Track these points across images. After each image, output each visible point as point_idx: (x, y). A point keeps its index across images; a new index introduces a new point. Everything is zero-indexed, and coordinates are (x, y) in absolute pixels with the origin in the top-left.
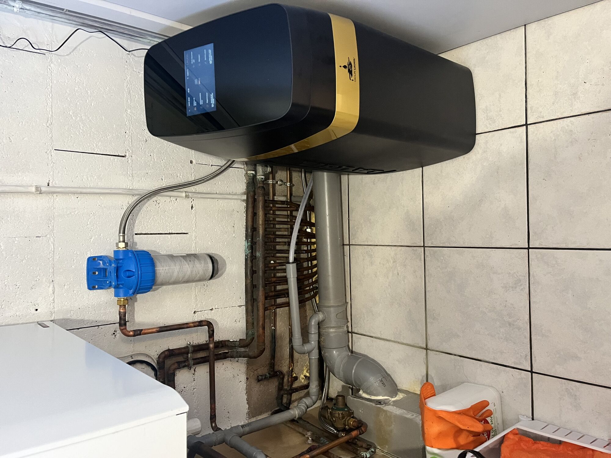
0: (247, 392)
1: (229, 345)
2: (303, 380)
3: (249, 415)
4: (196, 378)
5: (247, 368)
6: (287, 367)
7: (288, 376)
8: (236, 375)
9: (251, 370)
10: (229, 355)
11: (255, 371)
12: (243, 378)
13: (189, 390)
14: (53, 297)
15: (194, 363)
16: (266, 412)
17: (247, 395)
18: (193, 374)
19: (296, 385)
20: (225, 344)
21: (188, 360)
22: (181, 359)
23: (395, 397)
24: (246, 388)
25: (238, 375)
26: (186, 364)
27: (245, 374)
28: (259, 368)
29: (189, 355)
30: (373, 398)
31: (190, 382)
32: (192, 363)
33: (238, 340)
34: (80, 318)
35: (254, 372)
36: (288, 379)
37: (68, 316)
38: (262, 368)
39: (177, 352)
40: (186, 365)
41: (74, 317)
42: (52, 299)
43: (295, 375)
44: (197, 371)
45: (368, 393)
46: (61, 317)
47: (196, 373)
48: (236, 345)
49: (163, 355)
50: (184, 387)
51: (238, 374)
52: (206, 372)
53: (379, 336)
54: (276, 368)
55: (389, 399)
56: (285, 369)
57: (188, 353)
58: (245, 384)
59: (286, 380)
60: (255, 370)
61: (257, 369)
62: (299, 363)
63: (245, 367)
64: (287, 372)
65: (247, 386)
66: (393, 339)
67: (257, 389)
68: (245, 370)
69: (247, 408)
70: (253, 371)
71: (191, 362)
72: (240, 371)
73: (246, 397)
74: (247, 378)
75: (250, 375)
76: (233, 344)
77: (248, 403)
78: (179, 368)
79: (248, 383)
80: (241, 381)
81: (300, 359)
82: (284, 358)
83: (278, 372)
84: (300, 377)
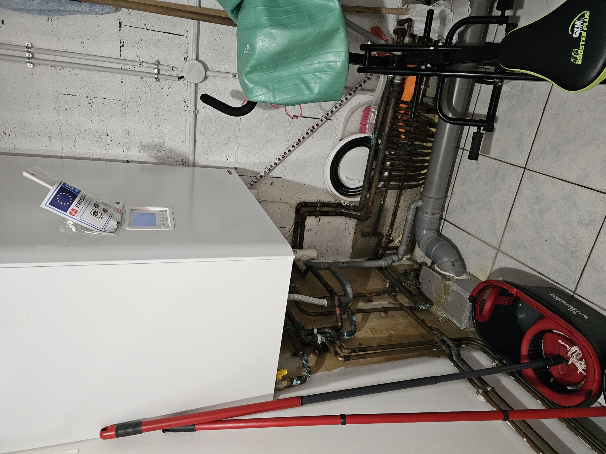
0: (353, 241)
1: (346, 207)
2: (398, 243)
3: (351, 256)
4: (319, 224)
5: (357, 226)
6: (387, 231)
7: (386, 238)
8: (347, 228)
9: (359, 227)
10: (345, 214)
12: (352, 231)
13: (313, 230)
14: (237, 153)
16: (365, 258)
18: (318, 221)
19: (391, 245)
20: (343, 207)
21: (316, 211)
22: (311, 209)
23: (459, 277)
27: (354, 229)
29: (317, 208)
30: (442, 272)
31: (315, 225)
32: (319, 214)
33: (353, 206)
34: (252, 170)
35: (361, 229)
36: (385, 240)
37: (245, 167)
39: (309, 204)
40: (314, 214)
41: (249, 168)
42: (236, 154)
43: (391, 238)
45: (439, 268)
46: (241, 167)
47: (320, 221)
48: (351, 209)
49: (300, 205)
50: (311, 228)
52: (327, 222)
53: (464, 229)
54: (378, 230)
55: (454, 276)
56: (385, 232)
57: (317, 207)
59: (384, 240)
62: (397, 231)
63: (356, 224)
64: (386, 235)
65: (354, 237)
66: (474, 235)
67: (360, 240)
68: (355, 226)
69: (351, 252)
73: (352, 244)
74: (355, 232)
75: (357, 231)
76: (349, 208)
77: (352, 249)
78: (310, 215)
79: (355, 235)
80: (350, 233)
81: (399, 228)
82: (386, 225)
83: (378, 234)
84: (396, 241)
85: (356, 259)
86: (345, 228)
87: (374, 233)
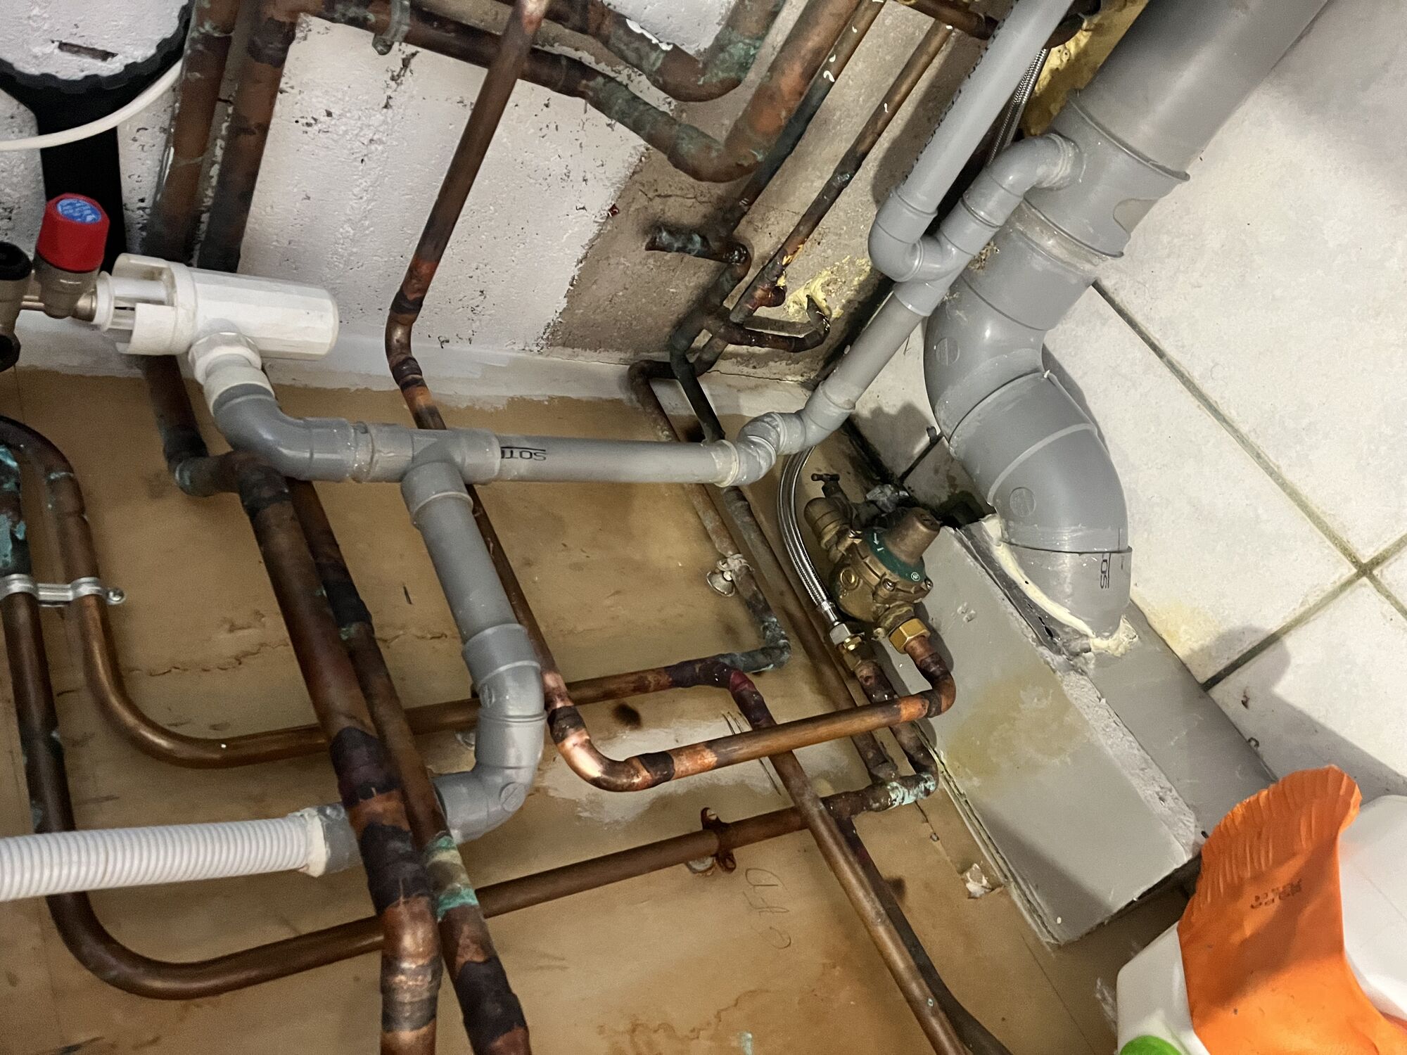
0: (585, 257)
1: (613, 40)
3: (554, 333)
4: (399, 99)
5: (634, 173)
6: (773, 240)
7: (758, 277)
8: (576, 175)
9: (643, 185)
10: (592, 89)
11: (658, 200)
12: (600, 198)
13: (346, 132)
15: (410, 32)
16: (619, 350)
17: (580, 265)
18: (393, 79)
20: (598, 28)
23: (1107, 638)
24: (592, 241)
25: (585, 180)
26: (371, 17)
27: (612, 190)
28: (677, 196)
30: (1033, 592)
31: (367, 102)
32: (405, 28)
33: (664, 47)
35: (651, 200)
36: (755, 284)
38: (689, 202)
40: (366, 19)
43: (781, 282)
44: (415, 75)
45: (1022, 563)
47: (407, 78)
48: (645, 65)
50: (329, 114)
51: (588, 176)
52: (459, 99)
53: (1196, 375)
55: (1087, 636)
56: (763, 243)
58: (595, 229)
59: (745, 280)
60: (659, 196)
61: (670, 196)
62: (820, 250)
63: (631, 164)
64: (764, 258)
65: (598, 235)
66: (1244, 429)
67: (627, 264)
68: (623, 175)
69: (559, 311)
70: (651, 195)
71: (399, 23)
72: (601, 170)
73: (574, 271)
74: (614, 206)
75: (629, 204)
76: (637, 50)
77: (569, 295)
79: (609, 228)
80: (584, 208)
81: (834, 237)
82: (785, 207)
83: (736, 253)
84: (795, 293)
85: (576, 349)
86: (565, 171)
87: (717, 244)
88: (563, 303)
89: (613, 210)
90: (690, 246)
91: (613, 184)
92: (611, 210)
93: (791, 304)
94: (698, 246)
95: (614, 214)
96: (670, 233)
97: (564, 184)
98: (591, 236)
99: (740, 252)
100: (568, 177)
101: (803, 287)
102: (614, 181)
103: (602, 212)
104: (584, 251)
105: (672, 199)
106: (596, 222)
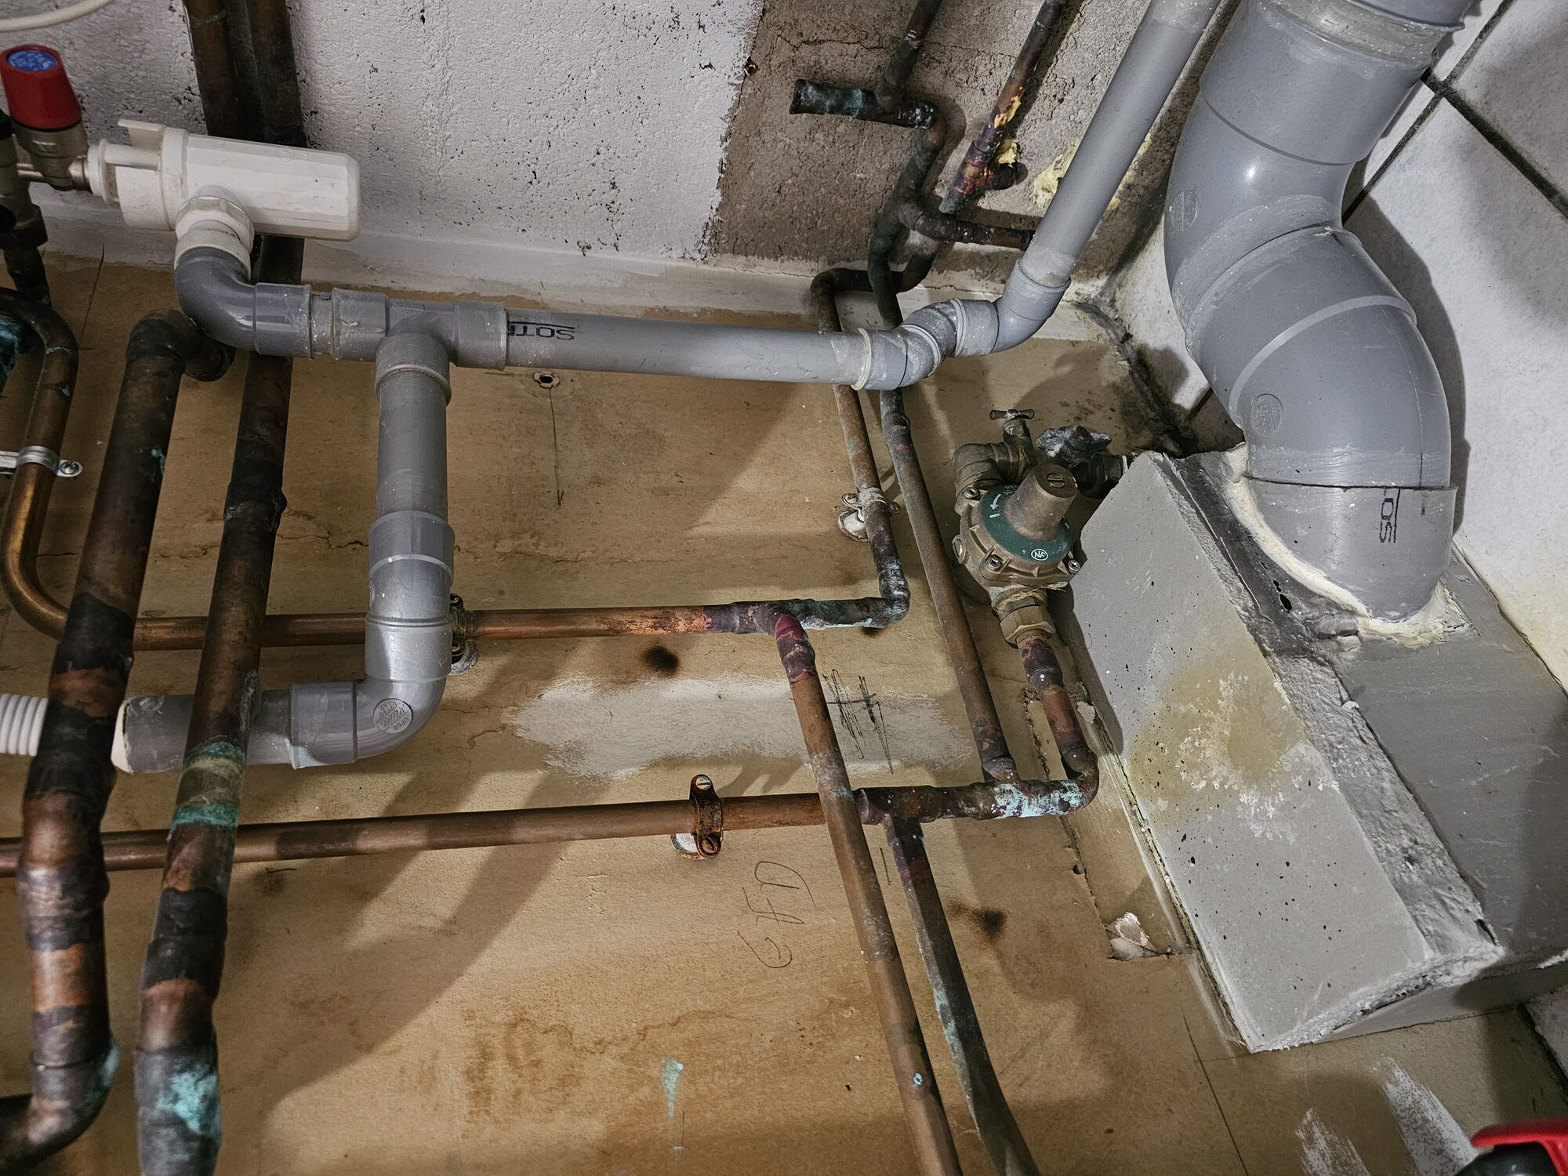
0: (730, 134)
2: (1044, 195)
3: (715, 235)
5: (764, 12)
8: (688, 21)
11: (806, 48)
17: (726, 144)
19: (994, 202)
24: (732, 110)
25: (701, 27)
27: (741, 37)
28: (832, 41)
35: (796, 48)
36: (964, 164)
38: (850, 48)
43: (1008, 158)
51: (704, 21)
55: (1353, 613)
56: (976, 105)
58: (733, 93)
60: (807, 42)
61: (822, 42)
65: (739, 102)
68: (750, 16)
69: (714, 207)
70: (794, 42)
72: (720, 11)
77: (722, 185)
80: (710, 66)
81: (1084, 92)
82: (996, 49)
83: (918, 111)
84: (1040, 176)
85: (750, 257)
86: (673, 15)
87: (887, 98)
88: (717, 198)
89: (750, 68)
90: (847, 105)
91: (740, 30)
92: (746, 66)
93: (1041, 193)
94: (859, 103)
95: (751, 71)
96: (819, 87)
97: (675, 33)
98: (729, 104)
99: (923, 110)
100: (678, 23)
101: (1052, 166)
102: (740, 25)
103: (736, 70)
104: (727, 125)
105: (826, 45)
106: (732, 84)
